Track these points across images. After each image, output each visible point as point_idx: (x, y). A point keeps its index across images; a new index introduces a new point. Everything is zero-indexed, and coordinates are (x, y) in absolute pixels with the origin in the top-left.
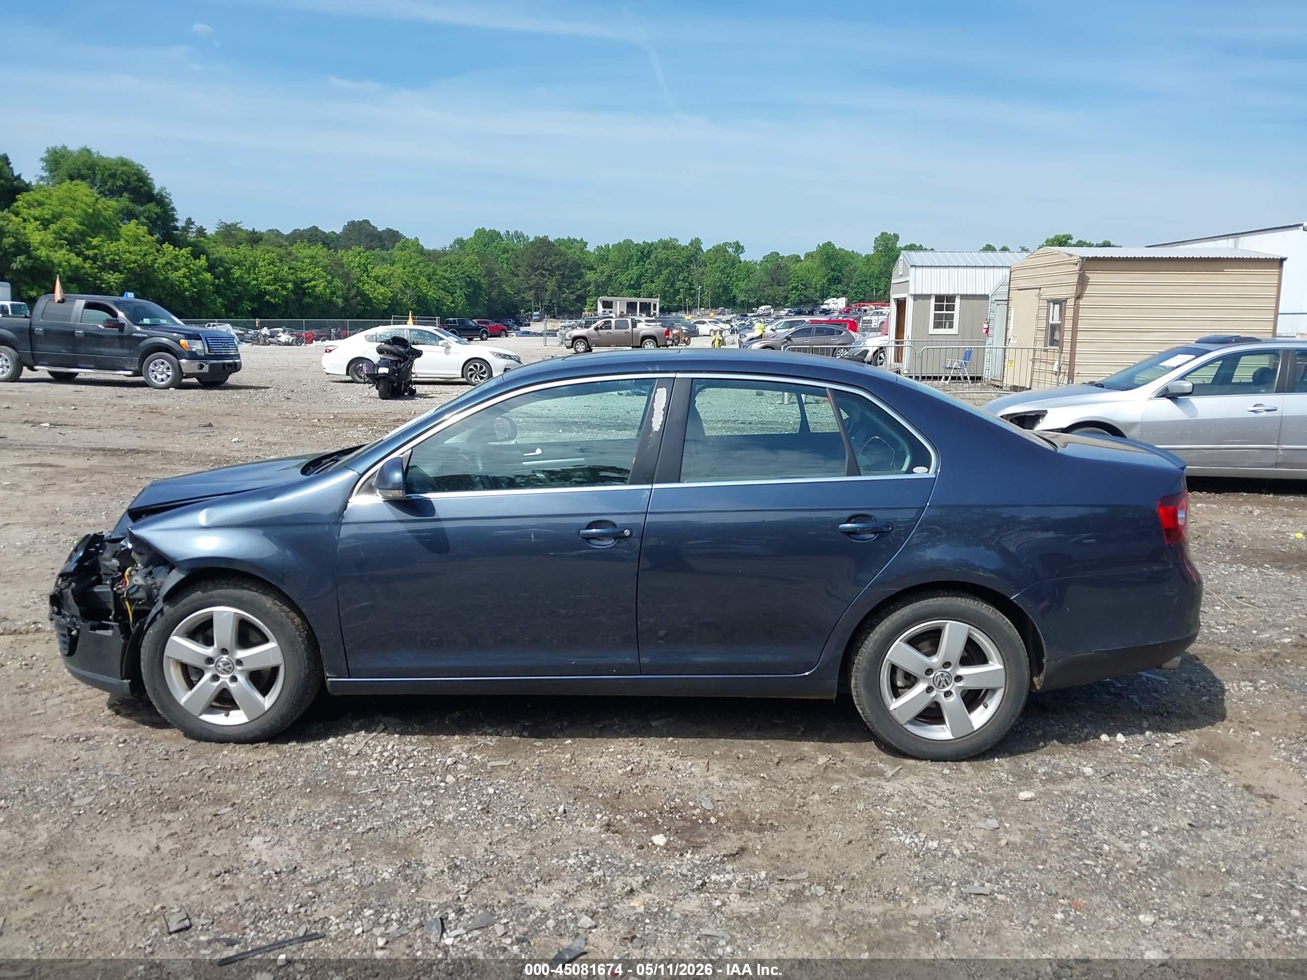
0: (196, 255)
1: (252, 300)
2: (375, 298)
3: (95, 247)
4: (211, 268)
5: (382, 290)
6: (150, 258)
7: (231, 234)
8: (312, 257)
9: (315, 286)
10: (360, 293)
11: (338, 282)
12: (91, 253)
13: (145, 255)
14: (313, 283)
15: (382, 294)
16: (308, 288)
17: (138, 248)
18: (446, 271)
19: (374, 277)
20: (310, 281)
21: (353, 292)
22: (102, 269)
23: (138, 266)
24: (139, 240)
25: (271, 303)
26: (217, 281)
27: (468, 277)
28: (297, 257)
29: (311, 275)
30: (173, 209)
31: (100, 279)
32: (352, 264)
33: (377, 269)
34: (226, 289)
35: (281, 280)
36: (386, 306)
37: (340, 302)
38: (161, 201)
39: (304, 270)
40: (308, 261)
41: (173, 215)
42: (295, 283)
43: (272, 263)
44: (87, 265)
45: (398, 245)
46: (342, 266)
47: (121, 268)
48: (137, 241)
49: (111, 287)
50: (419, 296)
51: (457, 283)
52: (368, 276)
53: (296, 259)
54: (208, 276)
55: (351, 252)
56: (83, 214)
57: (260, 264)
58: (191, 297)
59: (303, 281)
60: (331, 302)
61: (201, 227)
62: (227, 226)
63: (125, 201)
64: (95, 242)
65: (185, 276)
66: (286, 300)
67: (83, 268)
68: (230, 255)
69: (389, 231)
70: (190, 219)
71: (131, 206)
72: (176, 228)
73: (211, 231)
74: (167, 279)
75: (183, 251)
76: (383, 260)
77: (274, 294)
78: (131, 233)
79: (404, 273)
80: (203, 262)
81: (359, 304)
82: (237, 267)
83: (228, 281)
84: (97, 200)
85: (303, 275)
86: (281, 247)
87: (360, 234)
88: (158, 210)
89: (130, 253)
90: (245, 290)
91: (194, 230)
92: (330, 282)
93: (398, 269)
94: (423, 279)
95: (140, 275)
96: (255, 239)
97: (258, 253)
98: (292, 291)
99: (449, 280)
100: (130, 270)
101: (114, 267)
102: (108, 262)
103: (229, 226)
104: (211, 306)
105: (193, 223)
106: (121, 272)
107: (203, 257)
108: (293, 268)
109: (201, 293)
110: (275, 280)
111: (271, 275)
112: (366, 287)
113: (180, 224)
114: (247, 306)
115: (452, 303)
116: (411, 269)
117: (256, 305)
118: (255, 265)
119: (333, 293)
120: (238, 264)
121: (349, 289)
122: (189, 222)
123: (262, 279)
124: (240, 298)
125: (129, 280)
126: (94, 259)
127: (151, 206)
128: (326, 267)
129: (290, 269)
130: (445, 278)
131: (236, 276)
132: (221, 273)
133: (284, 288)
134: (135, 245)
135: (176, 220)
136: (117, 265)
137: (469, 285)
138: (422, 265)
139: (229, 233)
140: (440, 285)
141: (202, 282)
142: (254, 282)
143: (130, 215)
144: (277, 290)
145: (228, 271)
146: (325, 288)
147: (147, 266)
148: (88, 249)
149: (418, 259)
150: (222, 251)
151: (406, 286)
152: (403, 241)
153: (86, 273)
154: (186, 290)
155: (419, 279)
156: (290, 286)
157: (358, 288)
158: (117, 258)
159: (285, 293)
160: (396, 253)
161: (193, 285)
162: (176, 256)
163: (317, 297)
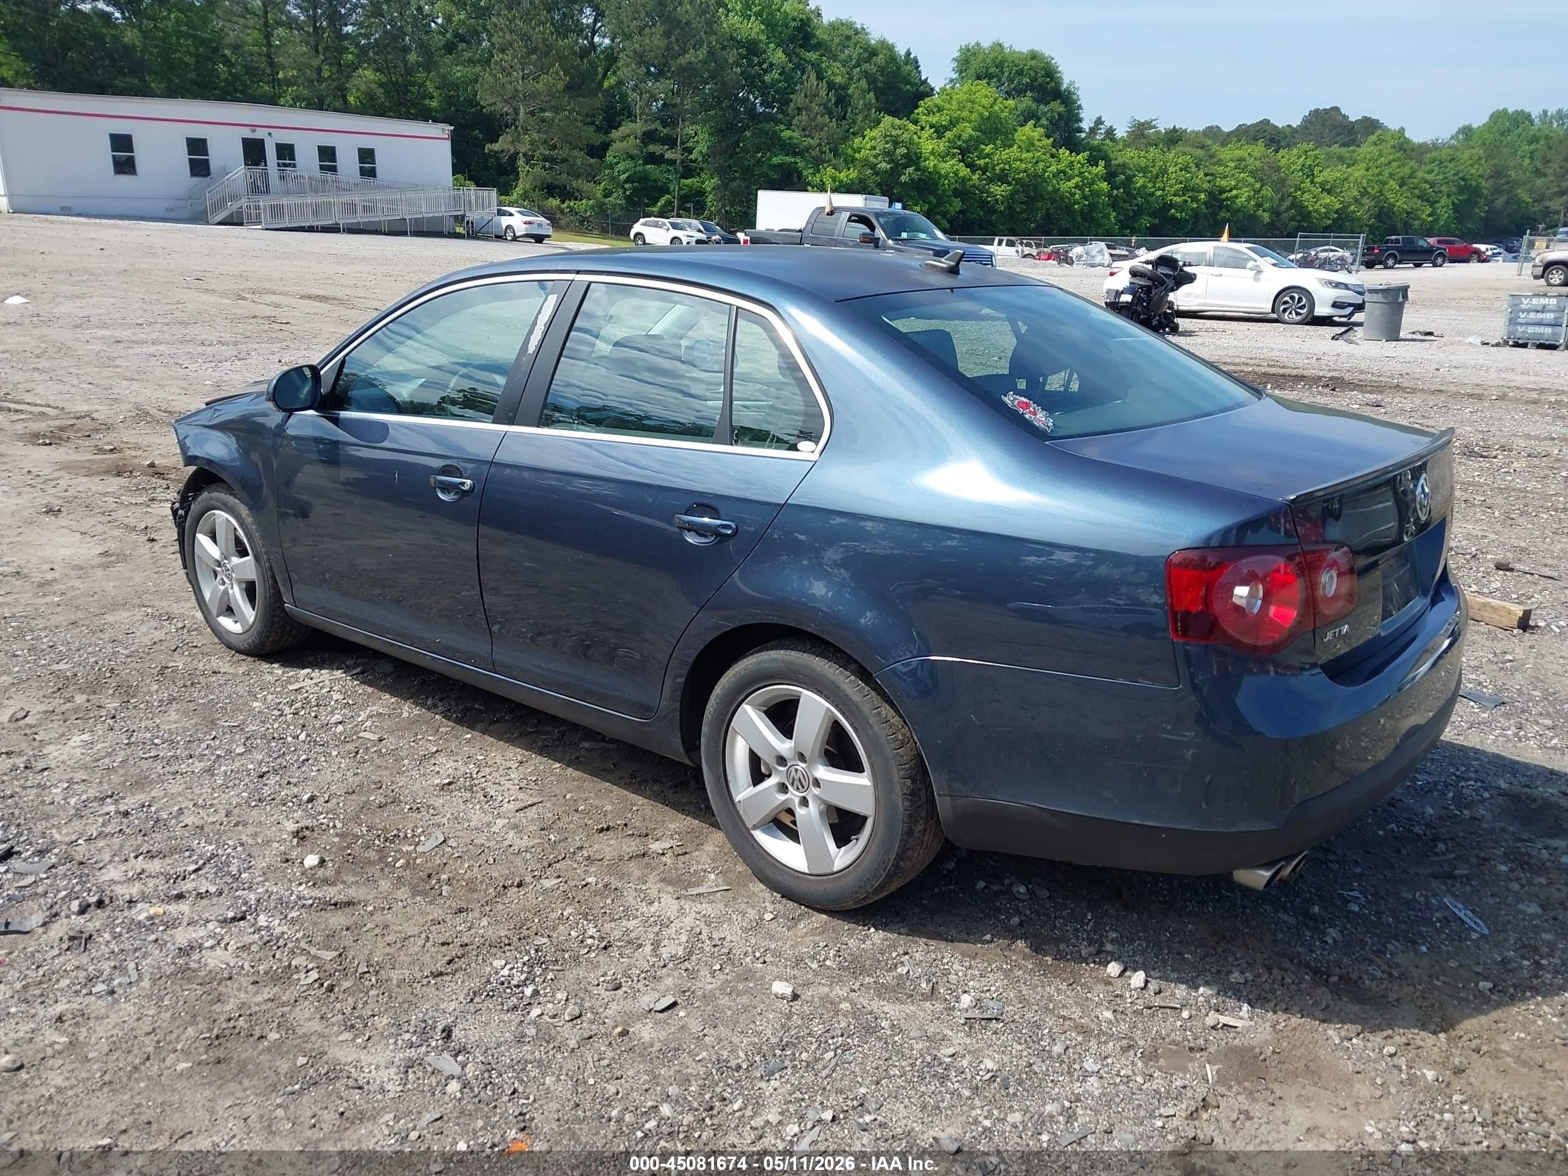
0: (1093, 161)
1: (1153, 215)
2: (1316, 211)
3: (988, 156)
4: (1110, 177)
5: (1327, 199)
6: (1041, 165)
7: (1142, 134)
8: (1241, 160)
9: (1236, 197)
10: (1296, 205)
11: (1268, 191)
12: (982, 162)
13: (1037, 162)
14: (1235, 192)
15: (1326, 206)
16: (1227, 199)
17: (1031, 154)
18: (1430, 172)
19: (1321, 183)
20: (1230, 190)
21: (1287, 203)
22: (990, 181)
23: (1028, 176)
24: (1033, 145)
25: (1176, 218)
26: (1115, 192)
27: (1463, 179)
28: (1221, 160)
29: (1233, 183)
30: (1080, 107)
31: (987, 192)
32: (1293, 167)
33: (1325, 173)
34: (1125, 202)
35: (1193, 190)
36: (1329, 222)
37: (1266, 217)
38: (1067, 99)
39: (1226, 177)
40: (1233, 165)
41: (1078, 114)
42: (1210, 193)
43: (1185, 169)
44: (975, 177)
45: (1373, 138)
46: (1279, 169)
47: (1010, 179)
48: (1030, 146)
49: (997, 200)
50: (1382, 208)
51: (1444, 188)
52: (1312, 182)
53: (1220, 163)
54: (1104, 186)
55: (1295, 151)
56: (979, 119)
57: (1171, 169)
58: (1081, 211)
59: (1222, 191)
60: (1253, 218)
61: (1111, 127)
62: (1141, 124)
63: (1027, 101)
64: (988, 149)
65: (1077, 186)
66: (1196, 215)
67: (970, 179)
68: (1135, 161)
69: (1366, 120)
70: (1100, 118)
71: (1034, 106)
72: (1080, 130)
73: (1121, 133)
74: (1056, 191)
75: (1080, 156)
76: (1341, 159)
77: (1180, 207)
78: (1024, 138)
79: (1363, 177)
80: (1100, 169)
81: (1292, 219)
82: (1141, 175)
83: (1128, 192)
84: (995, 100)
85: (1224, 183)
86: (1202, 147)
87: (1323, 125)
88: (1062, 109)
89: (1021, 161)
90: (1148, 202)
91: (1103, 131)
92: (1258, 191)
93: (1358, 173)
94: (1393, 184)
95: (1029, 186)
96: (1174, 138)
97: (1171, 156)
98: (1205, 203)
99: (1432, 185)
100: (1018, 181)
101: (1003, 178)
102: (997, 172)
103: (1142, 124)
104: (1105, 222)
105: (1102, 123)
106: (1009, 184)
107: (1102, 163)
108: (1211, 175)
109: (1093, 207)
110: (1185, 190)
111: (1181, 183)
112: (1306, 196)
113: (1086, 125)
114: (1146, 221)
115: (1430, 215)
116: (1376, 171)
117: (1157, 221)
118: (1164, 171)
119: (1259, 205)
120: (1144, 170)
121: (1282, 200)
122: (1099, 121)
123: (1170, 190)
124: (1138, 213)
125: (1017, 192)
126: (984, 170)
127: (1057, 107)
128: (1257, 171)
129: (1206, 175)
130: (1426, 182)
131: (1138, 185)
132: (1122, 183)
133: (1194, 199)
134: (1028, 151)
135: (1081, 120)
136: (1007, 176)
137: (1461, 190)
138: (1394, 164)
139: (1141, 132)
140: (1417, 191)
141: (1096, 194)
142: (1159, 193)
143: (1029, 116)
144: (1186, 201)
145: (1130, 179)
146: (1249, 199)
147: (1036, 176)
148: (979, 158)
149: (1391, 157)
150: (1129, 156)
151: (1364, 193)
152: (1379, 132)
153: (974, 186)
154: (1076, 203)
155: (1385, 183)
156: (1202, 196)
157: (1295, 198)
158: (1007, 167)
159: (1195, 206)
160: (1366, 149)
161: (1085, 197)
162: (1072, 162)
163: (1237, 211)
